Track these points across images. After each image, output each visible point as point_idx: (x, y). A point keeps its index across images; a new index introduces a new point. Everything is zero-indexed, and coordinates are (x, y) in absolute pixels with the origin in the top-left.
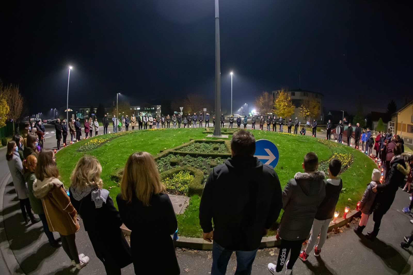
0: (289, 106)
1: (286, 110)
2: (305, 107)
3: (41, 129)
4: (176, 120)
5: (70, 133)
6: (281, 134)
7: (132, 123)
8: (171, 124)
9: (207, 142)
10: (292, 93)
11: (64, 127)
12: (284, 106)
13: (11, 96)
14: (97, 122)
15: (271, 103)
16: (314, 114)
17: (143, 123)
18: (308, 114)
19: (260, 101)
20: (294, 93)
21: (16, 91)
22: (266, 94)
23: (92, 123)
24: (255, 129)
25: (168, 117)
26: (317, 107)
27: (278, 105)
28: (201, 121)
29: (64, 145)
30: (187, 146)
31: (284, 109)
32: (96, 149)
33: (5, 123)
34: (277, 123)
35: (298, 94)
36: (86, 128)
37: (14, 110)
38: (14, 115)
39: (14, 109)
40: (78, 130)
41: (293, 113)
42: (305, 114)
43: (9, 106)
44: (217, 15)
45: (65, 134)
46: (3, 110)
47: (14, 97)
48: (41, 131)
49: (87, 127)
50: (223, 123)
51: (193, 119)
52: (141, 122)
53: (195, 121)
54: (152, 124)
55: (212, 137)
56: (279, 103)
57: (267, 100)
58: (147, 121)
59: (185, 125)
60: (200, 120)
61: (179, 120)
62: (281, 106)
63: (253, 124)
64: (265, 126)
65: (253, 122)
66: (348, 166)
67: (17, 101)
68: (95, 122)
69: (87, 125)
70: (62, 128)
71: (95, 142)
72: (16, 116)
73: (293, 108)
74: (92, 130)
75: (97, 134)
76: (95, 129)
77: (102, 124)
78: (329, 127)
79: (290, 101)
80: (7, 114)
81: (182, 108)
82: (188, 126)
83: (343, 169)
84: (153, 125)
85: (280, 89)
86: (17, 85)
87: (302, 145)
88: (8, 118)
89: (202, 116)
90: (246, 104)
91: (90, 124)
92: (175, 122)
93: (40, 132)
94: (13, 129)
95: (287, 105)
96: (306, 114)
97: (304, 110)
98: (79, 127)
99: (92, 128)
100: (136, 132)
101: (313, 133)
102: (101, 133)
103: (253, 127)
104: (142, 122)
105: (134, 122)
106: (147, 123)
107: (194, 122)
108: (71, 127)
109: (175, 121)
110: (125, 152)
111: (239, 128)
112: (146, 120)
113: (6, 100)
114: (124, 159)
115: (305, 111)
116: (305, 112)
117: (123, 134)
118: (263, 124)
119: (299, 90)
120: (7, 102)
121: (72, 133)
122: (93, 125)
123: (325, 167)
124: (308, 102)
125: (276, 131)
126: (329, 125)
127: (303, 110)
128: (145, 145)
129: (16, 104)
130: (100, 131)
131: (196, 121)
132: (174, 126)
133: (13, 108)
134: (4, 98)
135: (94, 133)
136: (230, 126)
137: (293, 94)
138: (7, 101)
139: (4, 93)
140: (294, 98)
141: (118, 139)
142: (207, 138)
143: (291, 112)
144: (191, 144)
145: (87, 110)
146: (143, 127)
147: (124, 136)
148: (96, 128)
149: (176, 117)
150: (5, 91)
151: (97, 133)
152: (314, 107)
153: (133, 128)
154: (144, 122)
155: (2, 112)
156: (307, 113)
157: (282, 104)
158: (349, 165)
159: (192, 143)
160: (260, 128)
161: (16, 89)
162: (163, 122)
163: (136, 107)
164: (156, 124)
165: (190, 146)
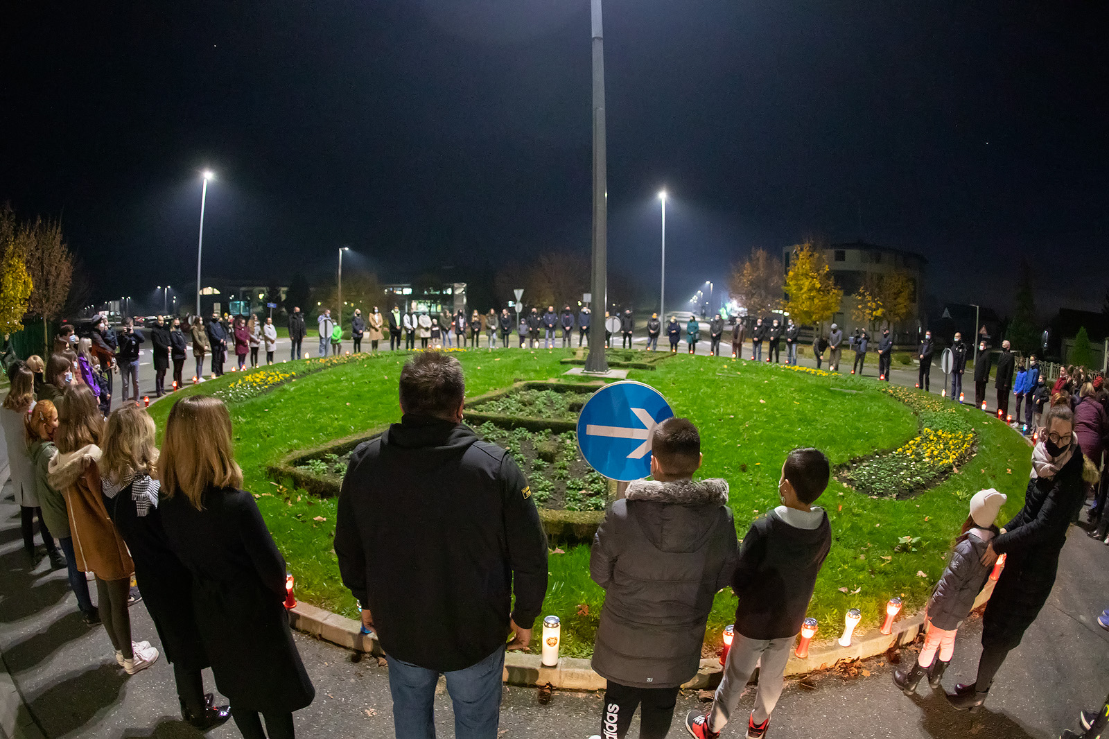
0: (824, 291)
1: (816, 301)
2: (870, 294)
3: (107, 342)
4: (497, 325)
5: (195, 356)
6: (790, 369)
7: (373, 330)
8: (483, 336)
9: (559, 389)
10: (837, 253)
11: (175, 338)
12: (810, 290)
13: (40, 251)
14: (271, 326)
15: (775, 281)
16: (899, 316)
17: (404, 332)
18: (879, 313)
19: (743, 275)
20: (843, 253)
21: (55, 237)
22: (761, 254)
23: (257, 329)
24: (720, 355)
25: (475, 317)
26: (905, 294)
27: (794, 288)
28: (568, 328)
29: (175, 384)
30: (497, 399)
31: (811, 299)
32: (254, 400)
33: (21, 323)
34: (782, 337)
35: (852, 255)
36: (240, 343)
37: (47, 289)
38: (47, 301)
39: (47, 284)
40: (217, 348)
41: (838, 309)
42: (871, 314)
43: (33, 276)
44: (597, 29)
45: (178, 357)
46: (14, 289)
47: (46, 253)
48: (108, 347)
49: (242, 338)
50: (630, 336)
51: (546, 322)
52: (396, 329)
53: (552, 330)
54: (428, 334)
55: (583, 374)
56: (797, 280)
57: (762, 273)
58: (415, 325)
59: (522, 339)
60: (565, 326)
61: (504, 325)
62: (801, 289)
63: (716, 341)
64: (747, 346)
65: (714, 335)
66: (955, 469)
67: (56, 265)
68: (266, 327)
69: (241, 335)
70: (172, 341)
71: (258, 380)
72: (53, 305)
73: (838, 295)
74: (257, 349)
75: (272, 360)
76: (267, 346)
77: (286, 331)
78: (926, 351)
79: (828, 276)
80: (26, 300)
81: (521, 291)
82: (531, 342)
83: (935, 477)
84: (431, 338)
85: (801, 242)
86: (55, 222)
87: (834, 404)
88: (28, 310)
89: (571, 316)
90: (708, 283)
91: (253, 333)
92: (493, 331)
93: (105, 349)
94: (44, 338)
95: (818, 286)
96: (872, 312)
97: (869, 301)
98: (219, 339)
99: (258, 343)
100: (378, 357)
101: (882, 369)
102: (283, 358)
103: (713, 350)
104: (398, 327)
105: (377, 330)
106: (413, 332)
107: (548, 331)
108: (197, 337)
109: (493, 327)
110: (325, 409)
111: (674, 351)
112: (412, 324)
113: (24, 259)
114: (317, 428)
115: (869, 304)
116: (870, 308)
117: (342, 361)
118: (741, 341)
119: (859, 245)
120: (27, 267)
121: (198, 354)
122: (260, 334)
123: (879, 469)
124: (881, 278)
125: (777, 362)
126: (925, 347)
127: (863, 302)
128: (387, 393)
129: (54, 273)
130: (280, 350)
131: (554, 328)
132: (491, 342)
133: (43, 283)
134: (19, 256)
135: (262, 358)
136: (649, 344)
137: (840, 257)
138: (27, 262)
139: (18, 241)
140: (840, 266)
141: (323, 375)
142: (565, 377)
143: (830, 309)
144: (511, 392)
145: (263, 292)
146: (403, 344)
147: (340, 367)
148: (269, 343)
149: (496, 318)
150: (22, 237)
151: (270, 356)
152: (897, 294)
153: (375, 344)
154: (407, 329)
155: (12, 292)
156: (875, 310)
157: (806, 284)
158: (957, 466)
159: (517, 390)
160: (734, 351)
161: (53, 232)
162: (459, 329)
163: (400, 287)
164: (441, 336)
165: (508, 397)
